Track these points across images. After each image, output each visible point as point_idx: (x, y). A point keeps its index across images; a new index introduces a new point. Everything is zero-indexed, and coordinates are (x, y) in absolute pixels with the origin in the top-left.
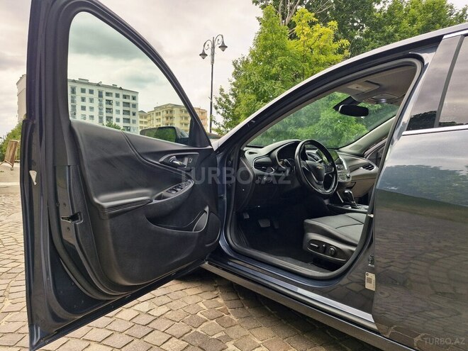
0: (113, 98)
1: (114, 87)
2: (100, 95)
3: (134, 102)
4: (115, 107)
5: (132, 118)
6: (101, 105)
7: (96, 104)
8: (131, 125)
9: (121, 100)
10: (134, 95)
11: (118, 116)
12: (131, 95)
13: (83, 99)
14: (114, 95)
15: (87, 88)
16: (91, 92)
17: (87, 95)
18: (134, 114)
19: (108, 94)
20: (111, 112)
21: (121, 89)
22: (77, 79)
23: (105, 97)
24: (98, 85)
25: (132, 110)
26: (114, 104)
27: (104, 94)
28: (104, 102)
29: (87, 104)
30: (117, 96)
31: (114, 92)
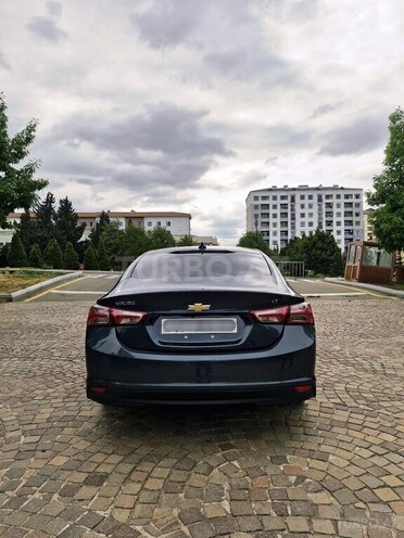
0: (334, 201)
1: (335, 188)
2: (320, 199)
3: (357, 201)
4: (335, 210)
5: (355, 219)
6: (320, 209)
7: (315, 210)
8: (354, 227)
9: (343, 201)
10: (357, 193)
11: (339, 219)
12: (354, 193)
13: (303, 206)
14: (335, 197)
15: (306, 194)
16: (310, 197)
17: (307, 201)
18: (357, 215)
19: (328, 197)
20: (332, 216)
21: (342, 188)
23: (325, 201)
24: (317, 189)
25: (355, 210)
26: (335, 206)
27: (324, 197)
28: (324, 205)
29: (306, 211)
30: (338, 197)
31: (334, 193)
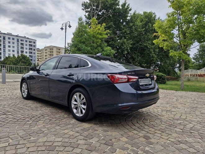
0: (24, 42)
1: (25, 37)
2: (18, 41)
3: (34, 44)
4: (25, 47)
5: (33, 51)
6: (18, 45)
7: (15, 45)
8: (33, 55)
9: (28, 43)
10: (34, 41)
11: (26, 51)
12: (33, 41)
13: (9, 42)
14: (25, 41)
15: (11, 37)
16: (13, 39)
17: (11, 40)
18: (34, 50)
19: (21, 40)
20: (23, 49)
21: (28, 38)
22: (6, 33)
23: (20, 42)
24: (17, 36)
25: (33, 48)
26: (25, 45)
27: (20, 40)
28: (20, 44)
29: (11, 45)
30: (26, 41)
31: (25, 39)
